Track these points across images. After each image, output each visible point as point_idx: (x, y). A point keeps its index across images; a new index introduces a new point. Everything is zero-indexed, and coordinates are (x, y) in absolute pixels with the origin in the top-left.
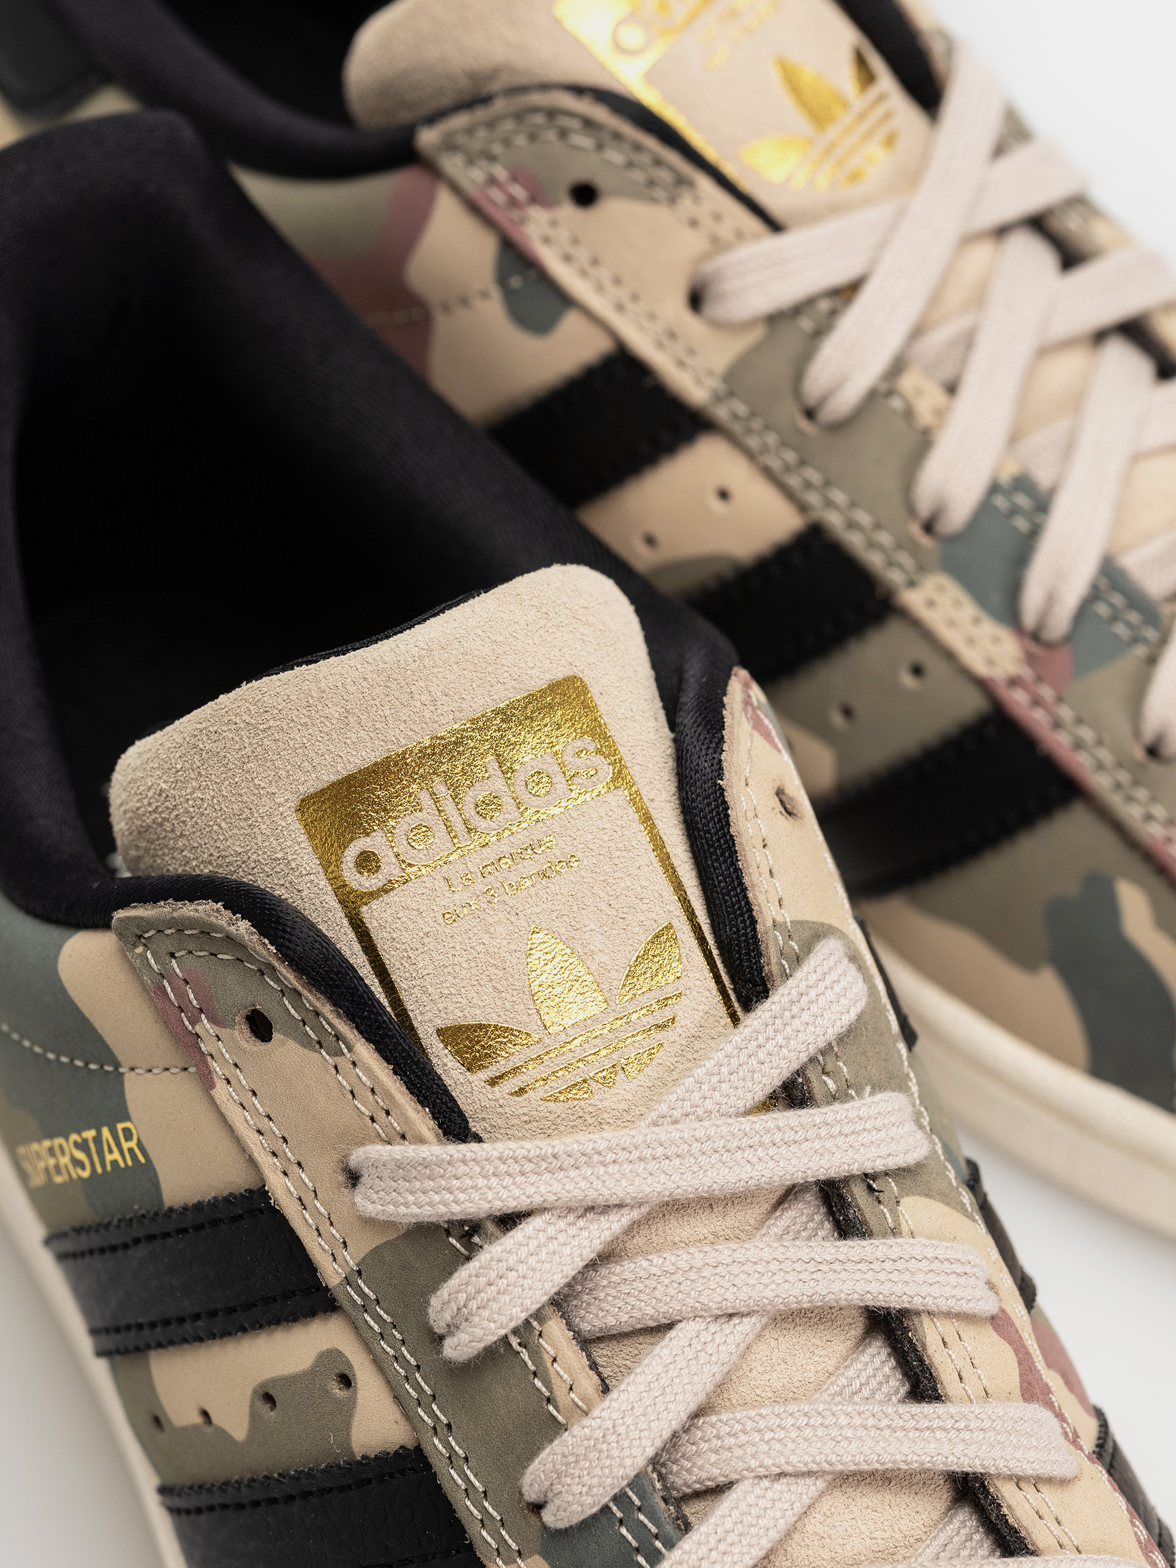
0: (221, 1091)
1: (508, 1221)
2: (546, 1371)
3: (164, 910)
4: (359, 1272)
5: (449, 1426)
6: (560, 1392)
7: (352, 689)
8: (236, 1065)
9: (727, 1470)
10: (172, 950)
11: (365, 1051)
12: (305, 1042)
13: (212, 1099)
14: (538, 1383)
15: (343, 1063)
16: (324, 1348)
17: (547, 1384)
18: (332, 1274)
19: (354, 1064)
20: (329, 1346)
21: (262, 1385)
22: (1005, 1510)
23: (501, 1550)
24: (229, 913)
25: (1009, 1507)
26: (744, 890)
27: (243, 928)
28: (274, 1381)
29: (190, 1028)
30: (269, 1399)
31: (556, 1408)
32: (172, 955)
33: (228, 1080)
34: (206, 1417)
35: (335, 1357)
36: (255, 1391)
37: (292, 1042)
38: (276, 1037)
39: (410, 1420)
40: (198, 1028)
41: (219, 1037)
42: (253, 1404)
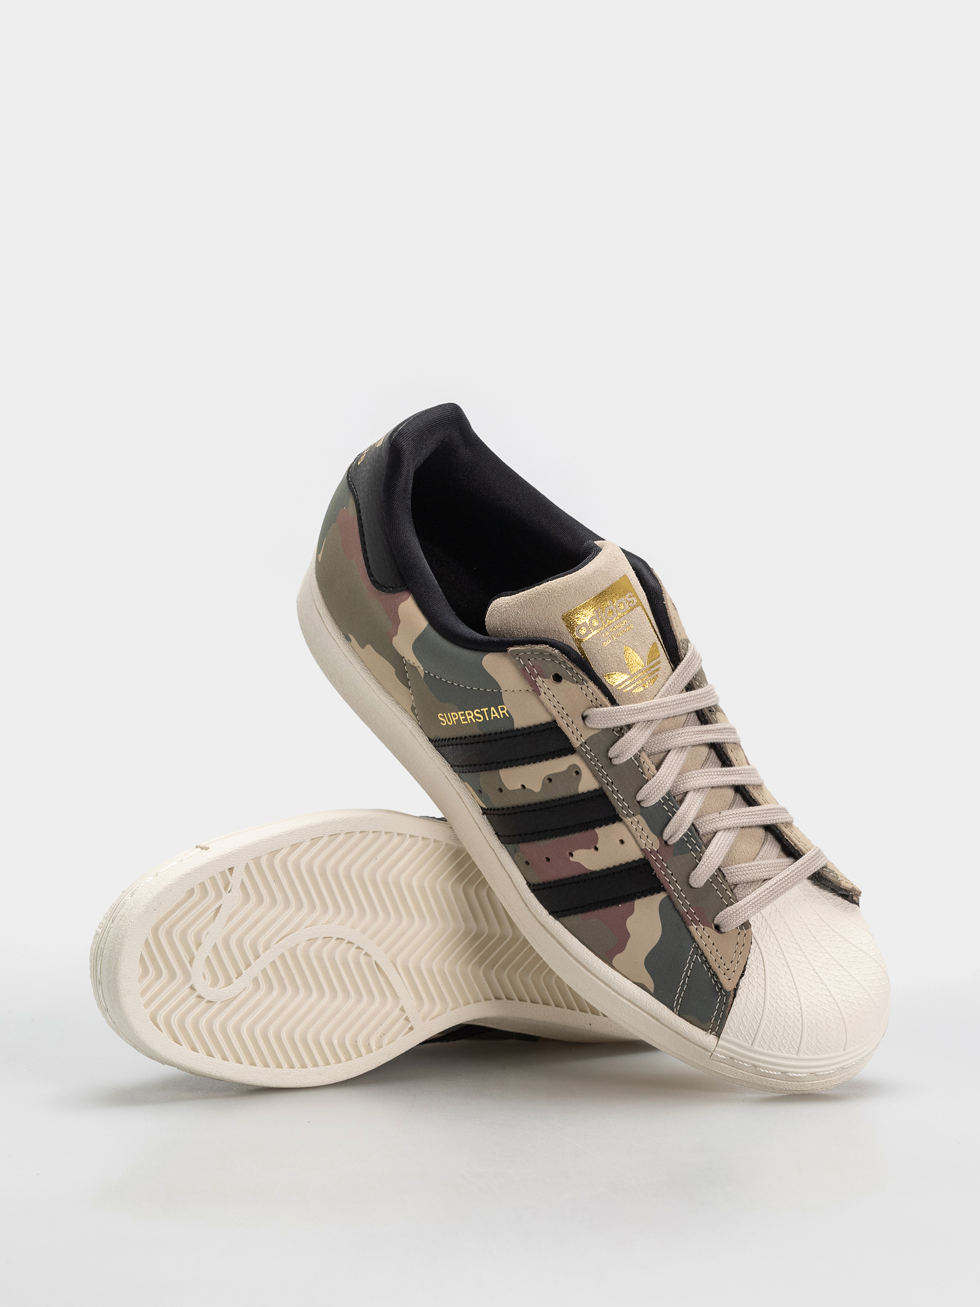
0: (543, 696)
1: (629, 727)
2: (642, 765)
3: (527, 647)
4: (585, 743)
5: (612, 782)
6: (646, 771)
7: (577, 584)
8: (548, 689)
9: (686, 788)
10: (529, 658)
11: (591, 684)
12: (573, 682)
13: (539, 699)
14: (639, 769)
15: (584, 687)
16: (571, 763)
17: (642, 769)
18: (576, 744)
19: (587, 687)
21: (549, 775)
22: (751, 794)
23: (628, 814)
24: (551, 648)
25: (752, 794)
26: (673, 632)
27: (555, 652)
28: (552, 774)
29: (534, 679)
30: (550, 780)
31: (645, 775)
32: (529, 660)
33: (545, 693)
34: (523, 787)
35: (574, 766)
36: (545, 778)
37: (568, 682)
38: (563, 680)
39: (600, 782)
40: (537, 679)
41: (543, 681)
42: (543, 781)
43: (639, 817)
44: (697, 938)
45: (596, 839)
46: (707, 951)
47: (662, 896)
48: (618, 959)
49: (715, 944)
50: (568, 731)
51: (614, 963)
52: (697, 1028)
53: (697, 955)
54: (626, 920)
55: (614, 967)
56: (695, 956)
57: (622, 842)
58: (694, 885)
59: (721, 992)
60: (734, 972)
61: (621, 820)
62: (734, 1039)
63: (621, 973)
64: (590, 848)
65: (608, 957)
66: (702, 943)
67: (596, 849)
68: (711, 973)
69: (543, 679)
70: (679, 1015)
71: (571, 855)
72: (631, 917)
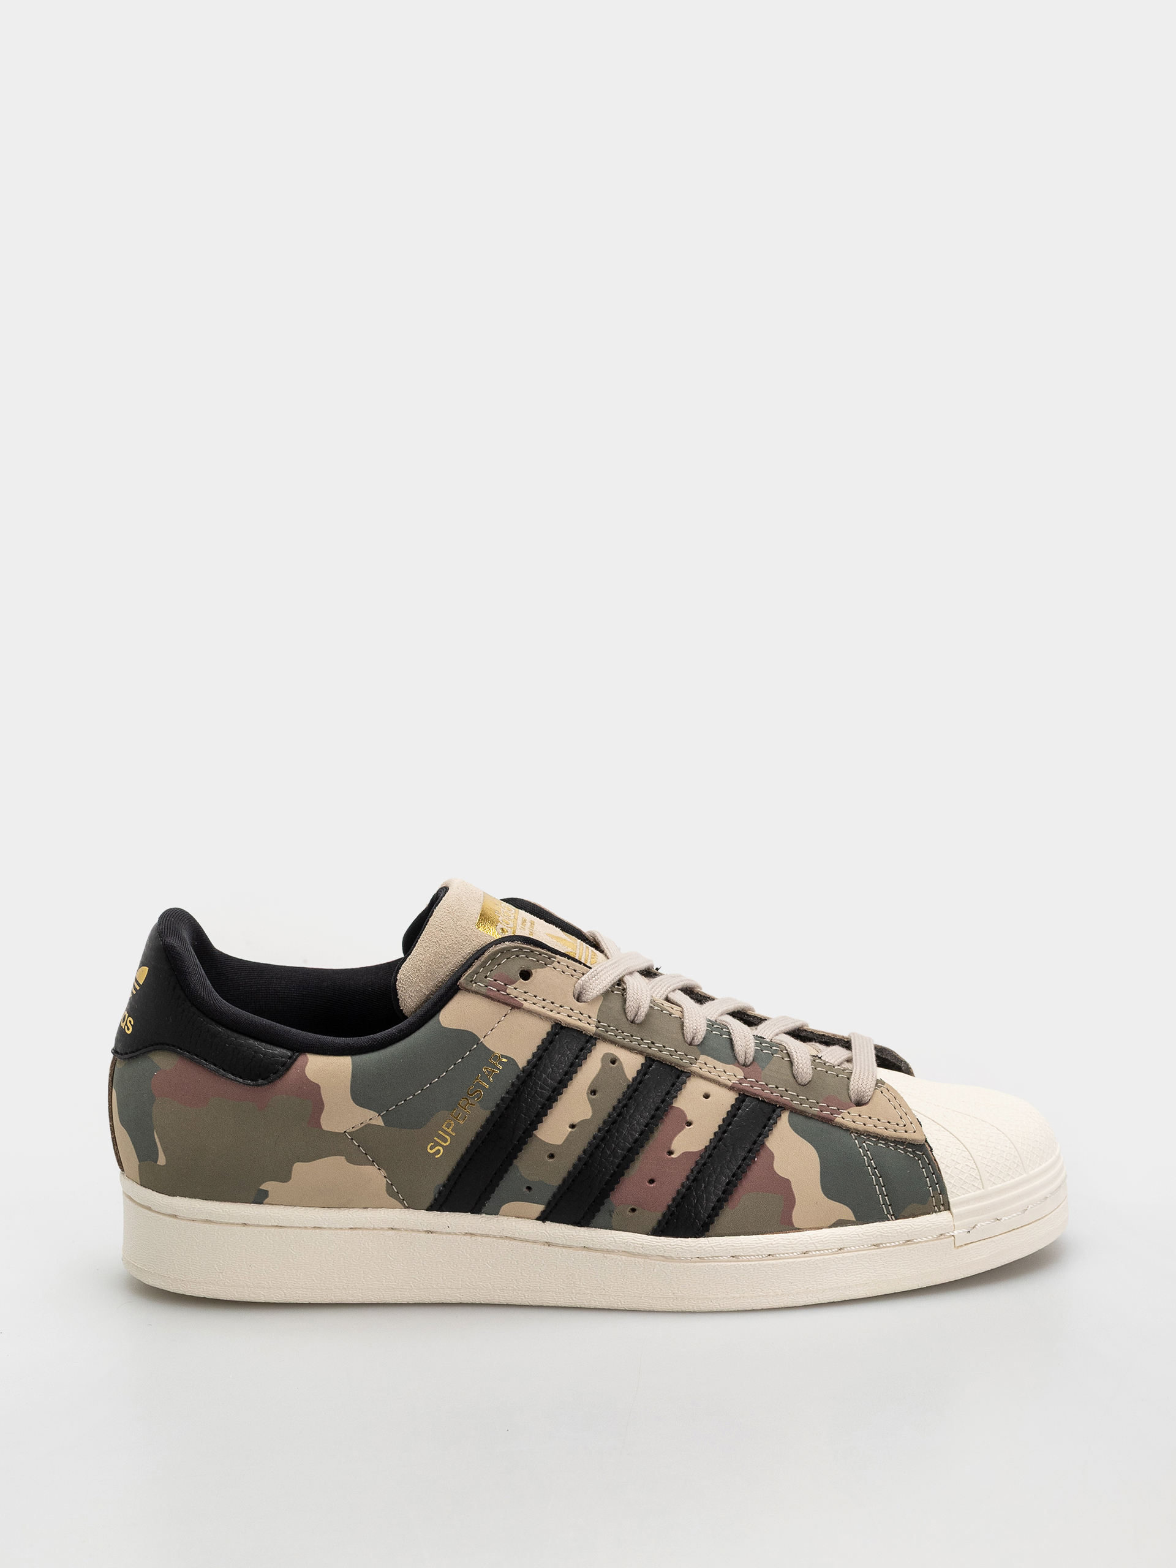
0: (526, 1005)
2: (664, 1008)
3: (477, 963)
4: (599, 1022)
5: (652, 1042)
6: (671, 1010)
8: (525, 993)
10: (485, 975)
12: (542, 966)
13: (524, 1011)
14: (664, 1012)
15: (555, 964)
16: (602, 1056)
17: (667, 1011)
18: (592, 1029)
19: (559, 962)
20: (602, 1054)
21: (589, 1087)
23: (691, 1062)
24: (499, 945)
27: (507, 944)
28: (592, 1083)
29: (505, 993)
30: (594, 1092)
31: (674, 1014)
32: (486, 977)
33: (526, 1000)
34: (572, 1126)
35: (606, 1055)
36: (587, 1093)
37: (538, 970)
38: (533, 971)
39: (641, 1053)
40: (508, 991)
41: (515, 989)
42: (589, 1098)
43: (703, 1058)
44: (852, 1125)
45: (682, 1113)
46: (870, 1127)
47: (785, 1116)
48: (797, 1217)
49: (871, 1116)
50: (573, 1022)
51: (796, 1225)
52: (922, 1217)
53: (864, 1142)
54: (773, 1169)
55: (799, 1229)
56: (864, 1144)
57: (707, 1096)
58: (805, 1081)
59: (916, 1155)
60: (911, 1123)
61: (689, 1074)
62: (963, 1196)
63: (811, 1229)
64: (683, 1128)
65: (786, 1225)
66: (859, 1125)
67: (689, 1124)
68: (892, 1146)
69: (514, 986)
70: (896, 1219)
71: (671, 1153)
72: (775, 1162)
